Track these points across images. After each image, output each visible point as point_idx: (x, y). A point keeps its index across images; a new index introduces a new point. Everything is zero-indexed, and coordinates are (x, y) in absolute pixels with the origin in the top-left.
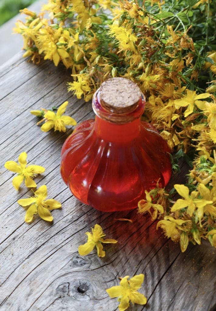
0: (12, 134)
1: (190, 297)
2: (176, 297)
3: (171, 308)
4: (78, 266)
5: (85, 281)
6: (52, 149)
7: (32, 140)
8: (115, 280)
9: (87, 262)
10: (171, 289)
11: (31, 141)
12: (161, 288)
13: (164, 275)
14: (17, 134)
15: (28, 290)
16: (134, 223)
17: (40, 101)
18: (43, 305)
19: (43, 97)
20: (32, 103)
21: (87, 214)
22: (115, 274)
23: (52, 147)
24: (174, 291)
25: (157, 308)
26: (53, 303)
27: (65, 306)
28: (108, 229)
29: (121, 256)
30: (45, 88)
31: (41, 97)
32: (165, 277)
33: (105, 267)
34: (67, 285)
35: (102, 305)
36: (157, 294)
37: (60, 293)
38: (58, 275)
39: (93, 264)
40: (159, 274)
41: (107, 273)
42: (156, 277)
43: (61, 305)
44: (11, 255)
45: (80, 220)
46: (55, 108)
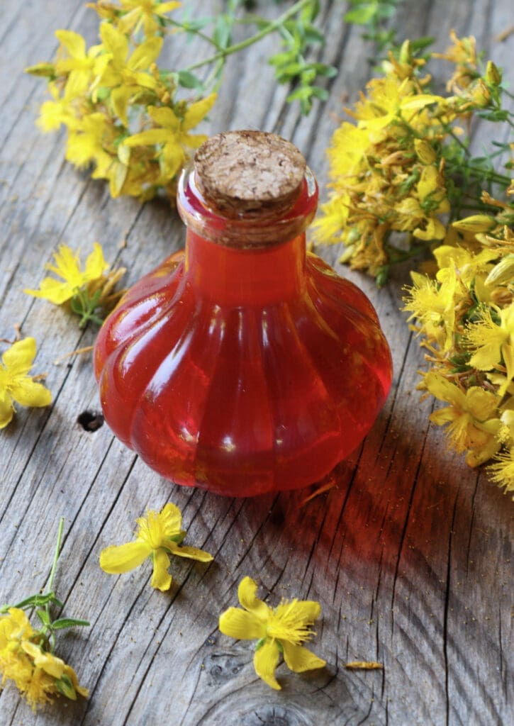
4: (227, 677)
10: (484, 642)
12: (458, 651)
28: (247, 560)
40: (434, 618)
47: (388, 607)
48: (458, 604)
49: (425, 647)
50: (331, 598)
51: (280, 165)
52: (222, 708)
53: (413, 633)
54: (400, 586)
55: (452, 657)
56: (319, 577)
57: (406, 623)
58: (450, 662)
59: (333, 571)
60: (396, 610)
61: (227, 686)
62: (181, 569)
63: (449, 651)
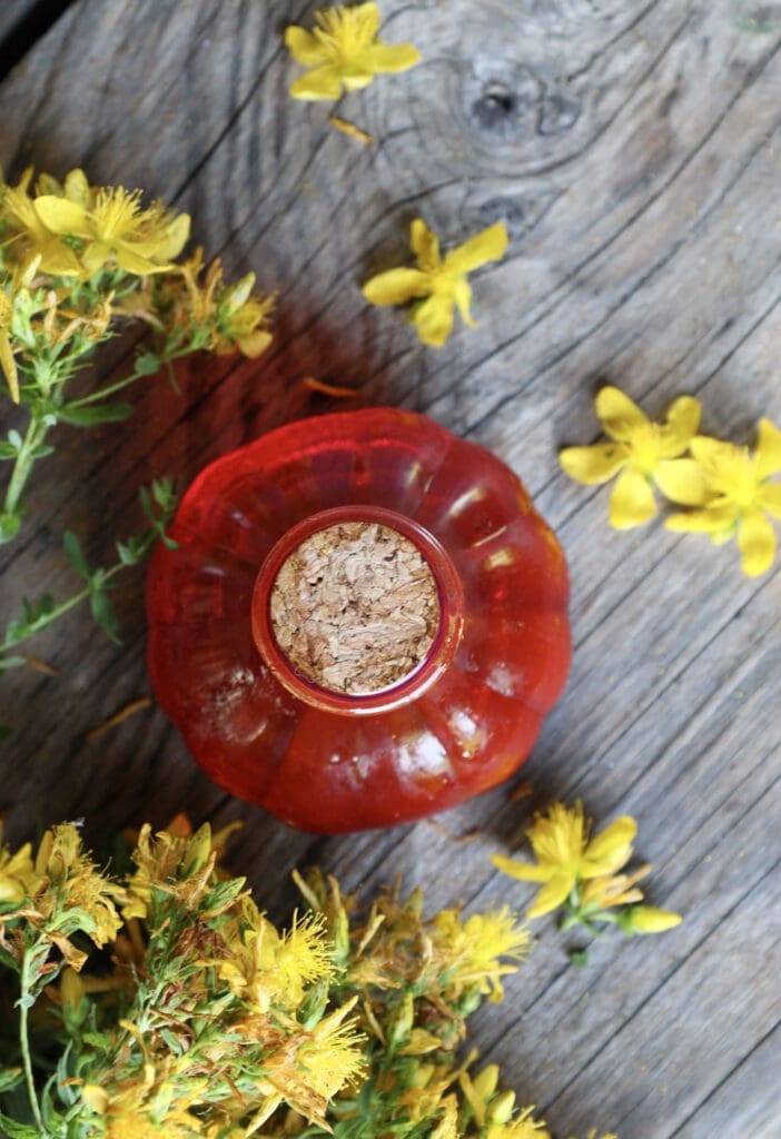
0: (748, 817)
1: (140, 49)
2: (185, 54)
3: (208, 13)
4: (508, 201)
5: (488, 136)
6: (592, 739)
7: (668, 789)
8: (383, 133)
9: (475, 214)
10: (197, 86)
11: (676, 781)
12: (234, 92)
13: (217, 144)
14: (730, 816)
15: (677, 115)
16: (298, 377)
17: (640, 998)
18: (626, 51)
19: (629, 1021)
20: (673, 989)
21: (464, 424)
22: (381, 162)
23: (592, 752)
24: (191, 79)
25: (255, 16)
26: (595, 56)
27: (555, 44)
28: (394, 352)
29: (355, 234)
30: (619, 1073)
31: (634, 1023)
32: (215, 136)
33: (416, 192)
34: (546, 126)
35: (435, 41)
36: (247, 68)
37: (569, 94)
38: (576, 170)
39: (455, 206)
40: (231, 150)
41: (407, 164)
42: (244, 138)
43: (568, 47)
44: (737, 258)
45: (492, 401)
46: (577, 957)
47: (273, 195)
48: (192, 153)
49: (267, 116)
50: (330, 246)
51: (320, 579)
52: (535, 165)
53: (267, 144)
54: (241, 217)
55: (244, 89)
56: (324, 283)
57: (267, 161)
58: (252, 82)
59: (304, 281)
60: (266, 185)
61: (513, 190)
62: (477, 383)
63: (242, 97)
